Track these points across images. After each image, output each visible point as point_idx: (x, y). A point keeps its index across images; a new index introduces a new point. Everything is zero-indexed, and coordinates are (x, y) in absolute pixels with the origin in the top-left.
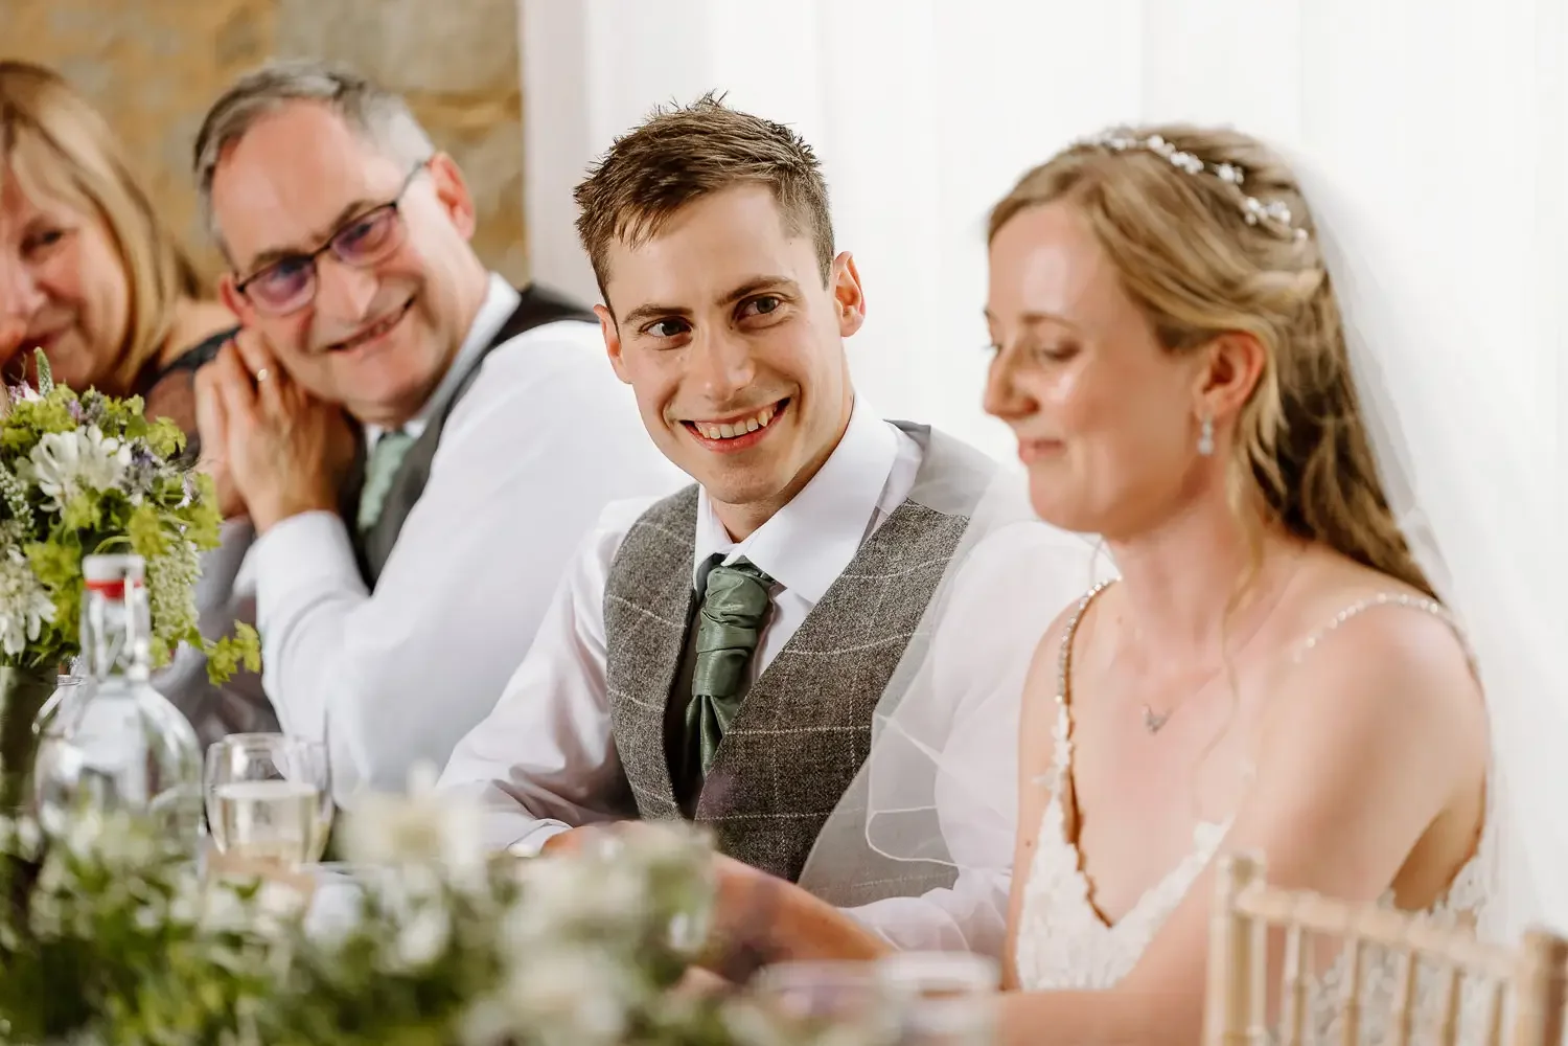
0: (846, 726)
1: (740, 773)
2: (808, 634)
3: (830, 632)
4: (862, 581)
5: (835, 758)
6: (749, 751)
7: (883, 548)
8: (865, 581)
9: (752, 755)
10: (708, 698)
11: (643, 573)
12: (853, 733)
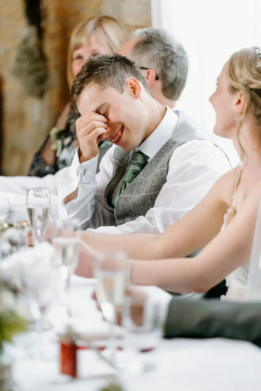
0: (148, 193)
1: (123, 205)
2: (143, 173)
3: (149, 173)
4: (157, 160)
5: (145, 202)
6: (125, 200)
7: (163, 151)
8: (158, 160)
9: (126, 201)
10: (126, 181)
11: (120, 153)
12: (149, 195)
